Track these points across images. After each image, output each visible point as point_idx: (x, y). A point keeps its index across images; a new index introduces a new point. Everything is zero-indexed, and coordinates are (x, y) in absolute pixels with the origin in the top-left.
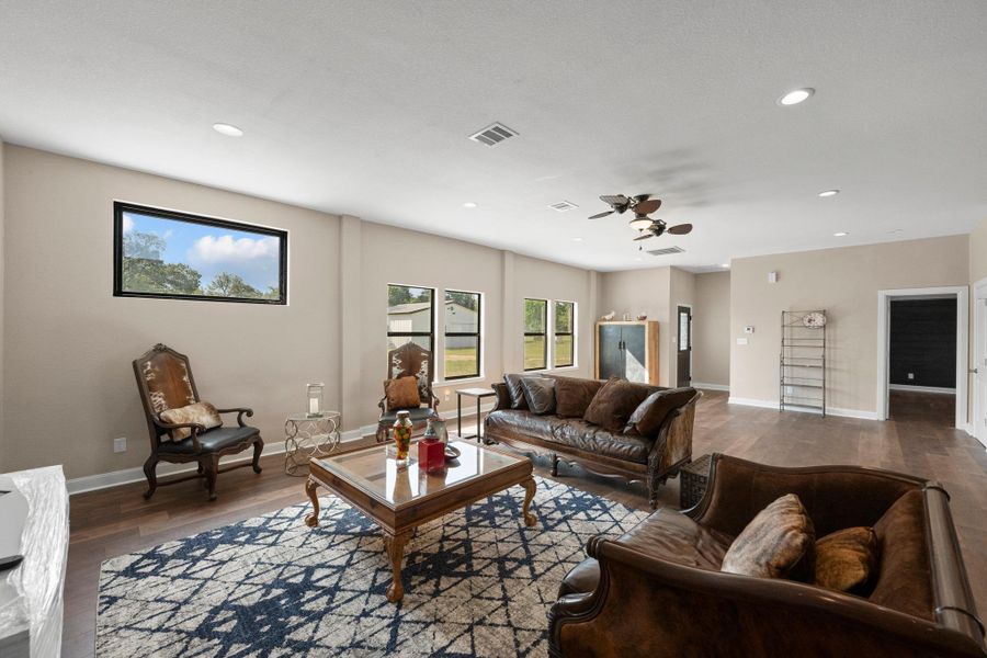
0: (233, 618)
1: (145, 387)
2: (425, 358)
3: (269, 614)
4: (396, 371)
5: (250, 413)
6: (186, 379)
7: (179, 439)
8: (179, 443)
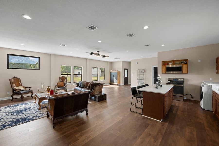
1: (12, 83)
2: (66, 79)
4: (60, 81)
5: (31, 88)
6: (19, 82)
7: (17, 91)
8: (17, 92)
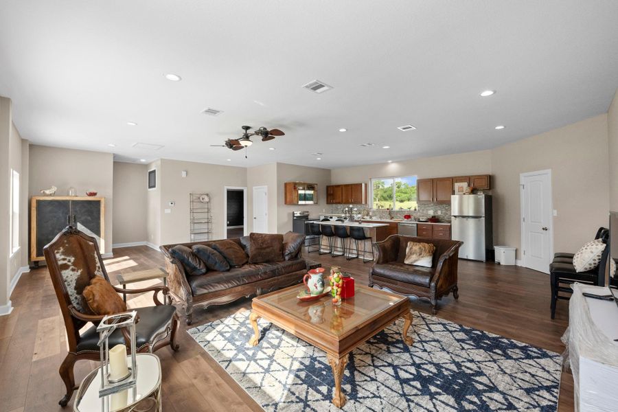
0: (467, 400)
3: (451, 384)
